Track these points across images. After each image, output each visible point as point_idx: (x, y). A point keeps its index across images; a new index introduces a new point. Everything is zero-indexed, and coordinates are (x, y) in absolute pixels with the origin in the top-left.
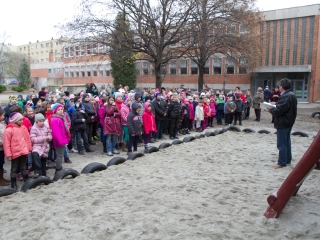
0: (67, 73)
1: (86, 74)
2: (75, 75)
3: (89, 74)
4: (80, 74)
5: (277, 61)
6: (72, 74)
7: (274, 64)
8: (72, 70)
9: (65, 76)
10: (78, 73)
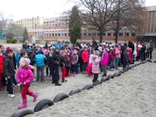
0: (45, 34)
1: (55, 35)
2: (49, 35)
3: (56, 35)
4: (52, 35)
5: (150, 31)
6: (47, 34)
7: (149, 32)
8: (47, 33)
9: (44, 35)
10: (50, 35)
